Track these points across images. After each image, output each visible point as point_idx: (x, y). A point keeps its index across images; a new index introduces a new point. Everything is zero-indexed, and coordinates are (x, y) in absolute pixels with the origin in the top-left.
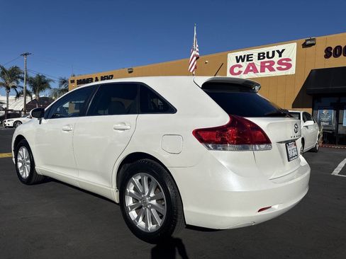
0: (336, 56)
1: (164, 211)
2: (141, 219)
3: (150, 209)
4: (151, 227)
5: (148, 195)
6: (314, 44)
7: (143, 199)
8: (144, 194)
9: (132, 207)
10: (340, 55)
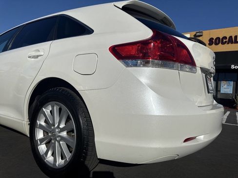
0: (216, 44)
1: (73, 143)
2: (50, 153)
3: (59, 142)
4: (60, 162)
5: (58, 127)
6: (201, 36)
7: (53, 132)
8: (54, 125)
9: (42, 140)
10: (219, 43)
